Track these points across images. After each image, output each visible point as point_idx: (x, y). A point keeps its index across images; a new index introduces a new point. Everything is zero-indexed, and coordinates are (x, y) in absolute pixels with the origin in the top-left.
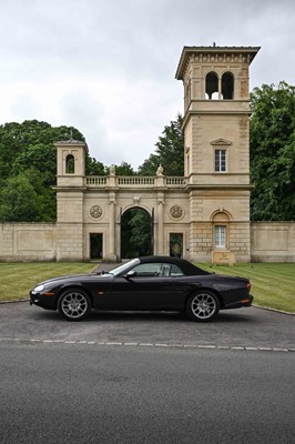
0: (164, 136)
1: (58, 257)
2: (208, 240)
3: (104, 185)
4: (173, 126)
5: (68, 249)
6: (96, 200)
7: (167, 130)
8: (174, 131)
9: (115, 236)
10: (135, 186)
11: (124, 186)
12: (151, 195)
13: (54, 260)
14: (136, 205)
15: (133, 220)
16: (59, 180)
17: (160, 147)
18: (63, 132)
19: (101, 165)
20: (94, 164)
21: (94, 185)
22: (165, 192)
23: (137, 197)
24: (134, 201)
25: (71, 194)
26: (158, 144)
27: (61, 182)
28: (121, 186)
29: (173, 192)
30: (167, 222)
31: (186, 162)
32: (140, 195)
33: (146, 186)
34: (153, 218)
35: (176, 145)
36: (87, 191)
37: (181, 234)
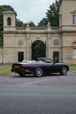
0: (49, 9)
1: (4, 63)
2: (70, 55)
3: (24, 31)
4: (53, 5)
5: (9, 59)
6: (21, 37)
7: (51, 7)
8: (54, 7)
9: (29, 53)
10: (38, 31)
11: (33, 31)
12: (45, 35)
13: (2, 64)
14: (38, 39)
15: (36, 47)
16: (4, 29)
17: (48, 14)
18: (5, 8)
19: (22, 22)
20: (19, 22)
21: (20, 31)
22: (51, 33)
23: (39, 36)
24: (37, 38)
25: (9, 35)
26: (47, 13)
27: (5, 29)
28: (32, 31)
29: (54, 33)
30: (52, 47)
31: (60, 20)
32: (40, 35)
33: (43, 31)
34: (46, 45)
35: (55, 13)
36: (17, 33)
37: (58, 52)
